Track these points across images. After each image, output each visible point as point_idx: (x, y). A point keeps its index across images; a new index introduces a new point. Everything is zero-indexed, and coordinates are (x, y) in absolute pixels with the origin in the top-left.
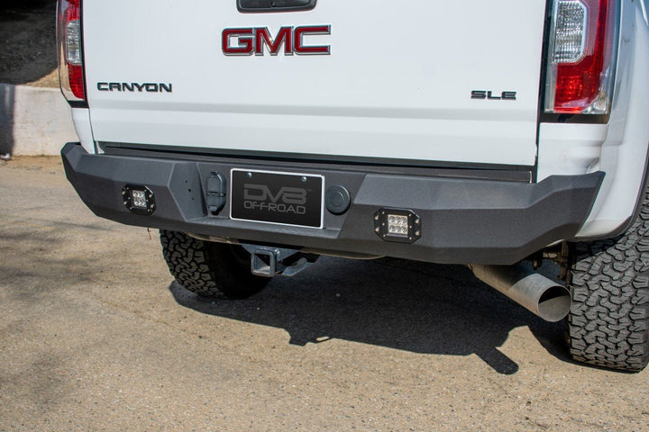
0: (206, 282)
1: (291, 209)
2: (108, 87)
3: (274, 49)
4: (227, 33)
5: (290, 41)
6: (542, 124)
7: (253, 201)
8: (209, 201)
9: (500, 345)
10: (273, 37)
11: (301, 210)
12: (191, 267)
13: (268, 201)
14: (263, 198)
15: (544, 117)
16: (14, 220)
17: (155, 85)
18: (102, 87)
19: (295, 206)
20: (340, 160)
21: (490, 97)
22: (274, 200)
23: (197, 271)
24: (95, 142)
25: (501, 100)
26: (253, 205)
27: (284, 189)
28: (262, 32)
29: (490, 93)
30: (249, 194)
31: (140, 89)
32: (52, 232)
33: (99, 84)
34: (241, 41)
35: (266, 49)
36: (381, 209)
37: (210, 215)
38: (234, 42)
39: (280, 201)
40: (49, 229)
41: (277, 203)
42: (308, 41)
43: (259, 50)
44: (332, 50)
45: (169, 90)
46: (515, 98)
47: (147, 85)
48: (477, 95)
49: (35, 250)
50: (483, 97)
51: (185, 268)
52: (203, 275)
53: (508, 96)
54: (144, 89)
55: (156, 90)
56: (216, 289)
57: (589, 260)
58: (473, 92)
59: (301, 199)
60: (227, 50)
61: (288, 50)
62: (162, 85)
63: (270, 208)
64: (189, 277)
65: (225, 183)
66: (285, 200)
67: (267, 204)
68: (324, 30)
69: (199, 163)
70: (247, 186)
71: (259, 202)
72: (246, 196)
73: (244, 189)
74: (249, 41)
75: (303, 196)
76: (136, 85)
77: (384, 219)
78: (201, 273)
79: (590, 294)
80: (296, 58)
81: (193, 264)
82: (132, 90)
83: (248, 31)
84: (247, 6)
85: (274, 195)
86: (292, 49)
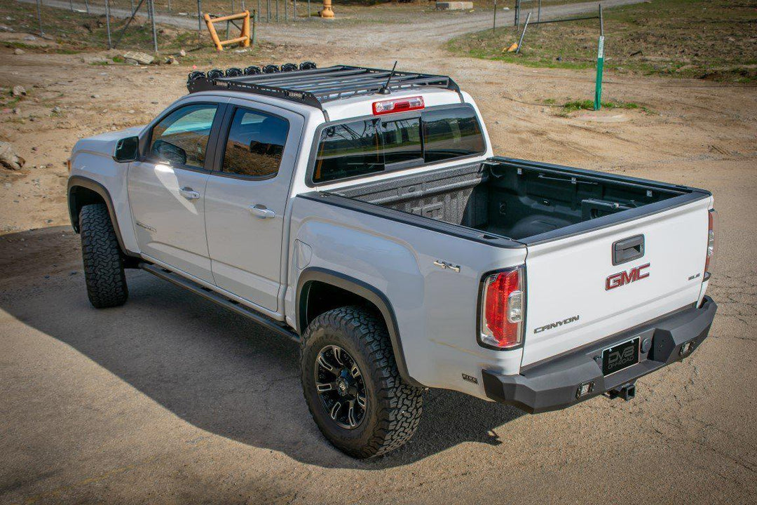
1: (628, 360)
3: (629, 281)
4: (608, 279)
5: (635, 275)
7: (612, 363)
10: (628, 273)
11: (632, 358)
13: (618, 360)
14: (616, 360)
17: (569, 319)
19: (629, 357)
21: (693, 278)
26: (612, 366)
27: (626, 349)
28: (624, 274)
29: (693, 276)
30: (611, 360)
31: (561, 325)
34: (615, 281)
35: (625, 282)
38: (612, 283)
39: (624, 357)
42: (642, 272)
43: (623, 284)
44: (650, 275)
45: (577, 319)
47: (565, 321)
53: (698, 275)
54: (563, 323)
55: (571, 322)
58: (689, 278)
60: (609, 288)
61: (634, 280)
62: (574, 318)
63: (619, 364)
67: (618, 362)
68: (648, 265)
70: (610, 355)
71: (615, 363)
72: (610, 362)
73: (609, 358)
74: (619, 280)
76: (560, 322)
80: (638, 281)
82: (555, 326)
83: (619, 275)
84: (615, 262)
85: (621, 355)
86: (636, 278)
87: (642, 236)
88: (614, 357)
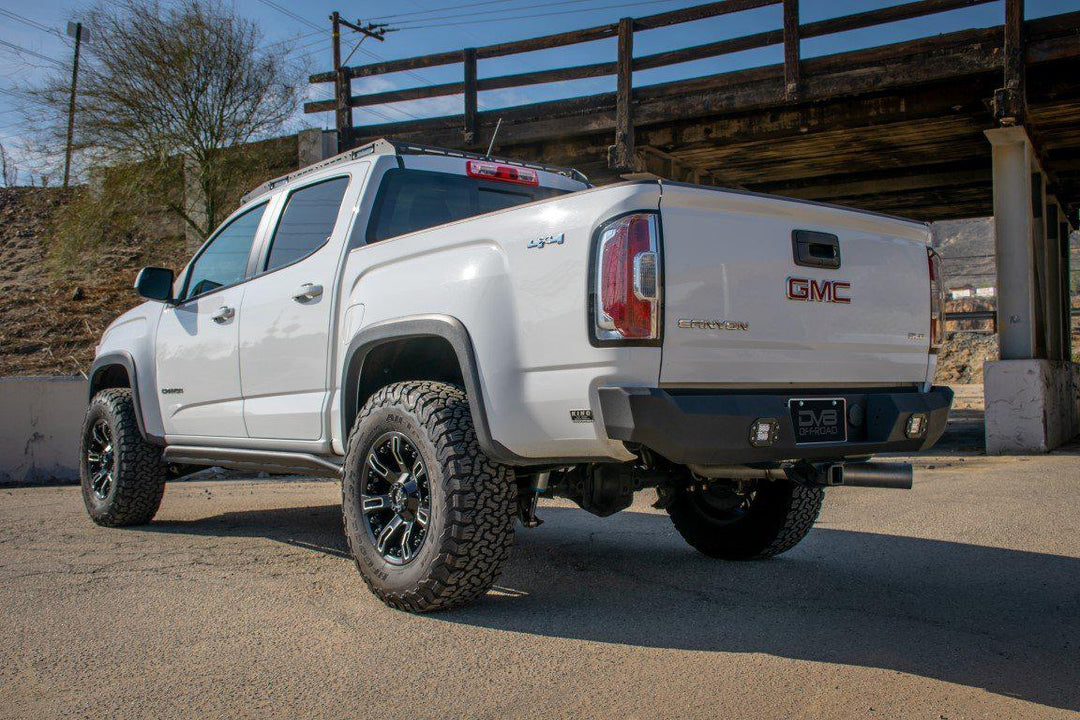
1: (828, 430)
3: (821, 297)
4: (792, 281)
7: (805, 427)
11: (834, 430)
13: (814, 425)
14: (810, 423)
19: (830, 426)
22: (818, 424)
26: (805, 431)
27: (824, 412)
28: (815, 283)
30: (802, 420)
34: (802, 289)
35: (816, 297)
38: (797, 289)
41: (820, 427)
42: (841, 292)
43: (812, 298)
44: (852, 301)
58: (909, 334)
59: (833, 420)
60: (793, 296)
61: (829, 299)
63: (816, 431)
66: (825, 423)
67: (814, 428)
68: (847, 285)
70: (801, 413)
71: (809, 427)
72: (801, 424)
73: (799, 416)
74: (807, 289)
75: (834, 417)
83: (804, 281)
85: (818, 419)
86: (832, 298)
88: (807, 418)
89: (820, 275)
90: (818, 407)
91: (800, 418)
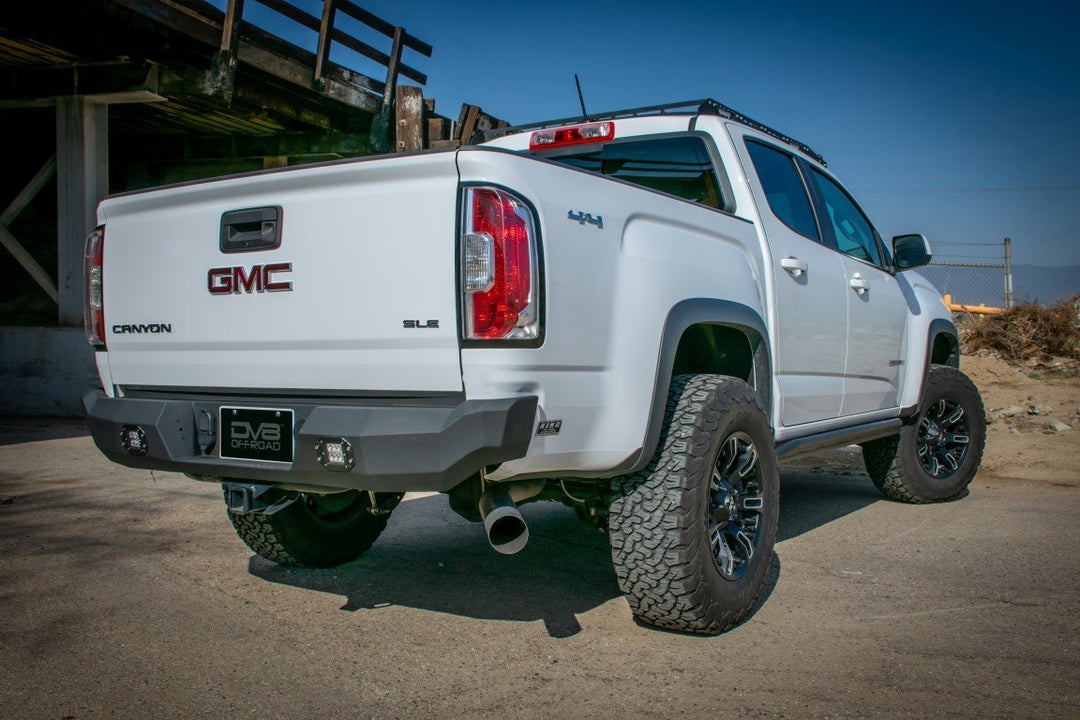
0: (272, 544)
1: (269, 446)
2: (120, 329)
3: (248, 288)
4: (213, 273)
5: (260, 279)
6: (463, 350)
7: (238, 439)
8: (201, 440)
9: (579, 612)
10: (248, 273)
11: (277, 446)
12: (255, 527)
13: (250, 438)
14: (246, 436)
15: (465, 343)
16: (125, 489)
17: (157, 325)
18: (118, 329)
19: (272, 442)
20: (313, 394)
21: (418, 326)
22: (255, 437)
23: (261, 531)
24: (115, 386)
25: (428, 328)
26: (239, 444)
27: (263, 425)
28: (239, 271)
29: (418, 322)
30: (235, 432)
31: (146, 331)
32: (160, 501)
33: (114, 327)
34: (224, 280)
35: (242, 287)
36: (321, 438)
37: (203, 454)
38: (218, 282)
39: (260, 438)
40: (158, 498)
41: (258, 440)
42: (275, 278)
43: (237, 289)
44: (294, 287)
45: (169, 330)
46: (437, 326)
47: (151, 326)
48: (409, 324)
49: (128, 520)
50: (413, 326)
51: (250, 529)
52: (268, 536)
53: (433, 324)
54: (149, 330)
55: (158, 331)
56: (285, 554)
57: (621, 500)
58: (405, 322)
59: (276, 435)
60: (213, 290)
61: (259, 288)
62: (163, 326)
63: (252, 446)
64: (255, 539)
65: (215, 421)
66: (264, 437)
67: (249, 442)
68: (286, 267)
69: (194, 403)
70: (234, 424)
71: (243, 440)
72: (234, 435)
73: (231, 426)
74: (229, 280)
75: (278, 432)
76: (143, 326)
77: (323, 448)
78: (266, 534)
79: (625, 539)
80: (267, 294)
81: (256, 524)
82: (139, 331)
83: (227, 271)
84: (227, 247)
85: (255, 433)
86: (263, 286)
87: (277, 211)
88: (242, 430)
89: (247, 261)
90: (256, 418)
91: (233, 429)
